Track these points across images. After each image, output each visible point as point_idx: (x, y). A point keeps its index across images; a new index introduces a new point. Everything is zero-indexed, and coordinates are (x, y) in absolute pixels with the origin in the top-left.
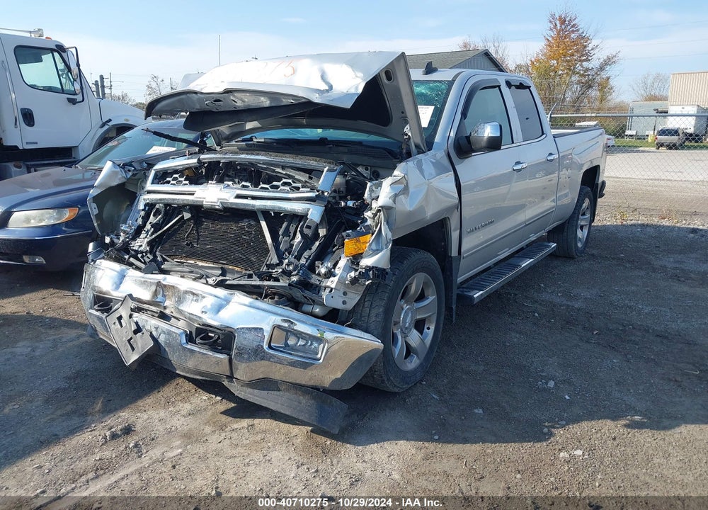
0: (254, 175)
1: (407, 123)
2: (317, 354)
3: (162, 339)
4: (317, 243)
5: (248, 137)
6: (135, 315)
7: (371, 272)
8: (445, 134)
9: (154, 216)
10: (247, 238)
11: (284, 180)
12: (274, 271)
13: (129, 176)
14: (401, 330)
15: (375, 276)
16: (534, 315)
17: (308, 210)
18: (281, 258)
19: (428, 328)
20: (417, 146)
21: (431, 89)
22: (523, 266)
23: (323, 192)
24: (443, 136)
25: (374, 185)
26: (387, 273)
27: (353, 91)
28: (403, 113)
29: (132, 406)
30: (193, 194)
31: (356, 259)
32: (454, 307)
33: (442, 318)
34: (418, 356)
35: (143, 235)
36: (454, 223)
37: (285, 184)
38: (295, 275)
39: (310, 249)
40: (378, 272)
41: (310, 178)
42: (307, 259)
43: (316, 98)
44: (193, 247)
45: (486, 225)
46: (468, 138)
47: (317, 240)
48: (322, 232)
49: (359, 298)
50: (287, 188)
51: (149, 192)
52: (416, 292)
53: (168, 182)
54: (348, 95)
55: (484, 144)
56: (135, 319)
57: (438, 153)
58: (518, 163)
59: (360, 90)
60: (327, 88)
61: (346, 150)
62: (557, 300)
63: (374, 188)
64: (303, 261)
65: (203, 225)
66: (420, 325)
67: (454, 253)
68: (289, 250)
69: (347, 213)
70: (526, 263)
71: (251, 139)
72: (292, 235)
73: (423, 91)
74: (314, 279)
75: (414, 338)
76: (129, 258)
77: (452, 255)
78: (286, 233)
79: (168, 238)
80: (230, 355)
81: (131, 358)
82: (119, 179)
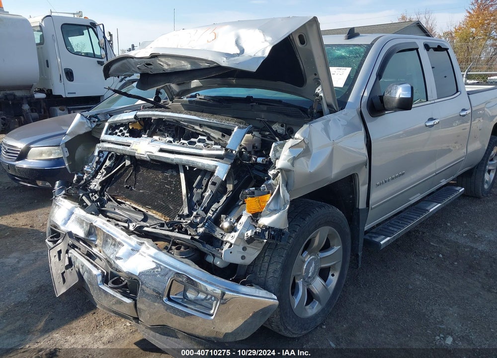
0: (178, 131)
1: (319, 84)
2: (211, 309)
3: (85, 276)
4: (224, 198)
5: (194, 94)
6: (71, 251)
7: (267, 232)
8: (359, 94)
9: (109, 160)
10: (169, 187)
11: (200, 137)
12: (184, 221)
13: (93, 126)
14: (304, 279)
15: (271, 237)
16: (438, 256)
17: (216, 167)
18: (191, 209)
19: (333, 275)
20: (329, 106)
21: (351, 52)
22: (431, 210)
23: (232, 151)
24: (357, 96)
25: (279, 145)
26: (283, 234)
27: (260, 55)
28: (316, 74)
29: (66, 327)
30: (129, 146)
31: (255, 216)
32: (360, 254)
33: (347, 265)
34: (320, 302)
35: (98, 177)
36: (362, 177)
37: (200, 141)
38: (202, 227)
39: (218, 202)
40: (274, 233)
41: (223, 136)
42: (214, 212)
43: (224, 62)
44: (131, 190)
45: (396, 177)
46: (381, 98)
47: (225, 194)
48: (230, 187)
49: (259, 252)
50: (201, 144)
51: (103, 141)
52: (319, 244)
53: (116, 134)
54: (255, 59)
55: (395, 104)
56: (70, 255)
57: (350, 113)
58: (431, 119)
59: (266, 54)
60: (239, 52)
61: (265, 108)
62: (461, 241)
63: (278, 148)
64: (210, 214)
65: (140, 171)
66: (324, 274)
67: (362, 205)
68: (199, 203)
69: (256, 169)
70: (434, 207)
71: (195, 96)
72: (204, 187)
73: (343, 54)
74: (218, 233)
75: (317, 285)
76: (82, 196)
77: (360, 208)
78: (199, 186)
79: (116, 181)
80: (135, 300)
81: (61, 290)
82: (86, 128)
